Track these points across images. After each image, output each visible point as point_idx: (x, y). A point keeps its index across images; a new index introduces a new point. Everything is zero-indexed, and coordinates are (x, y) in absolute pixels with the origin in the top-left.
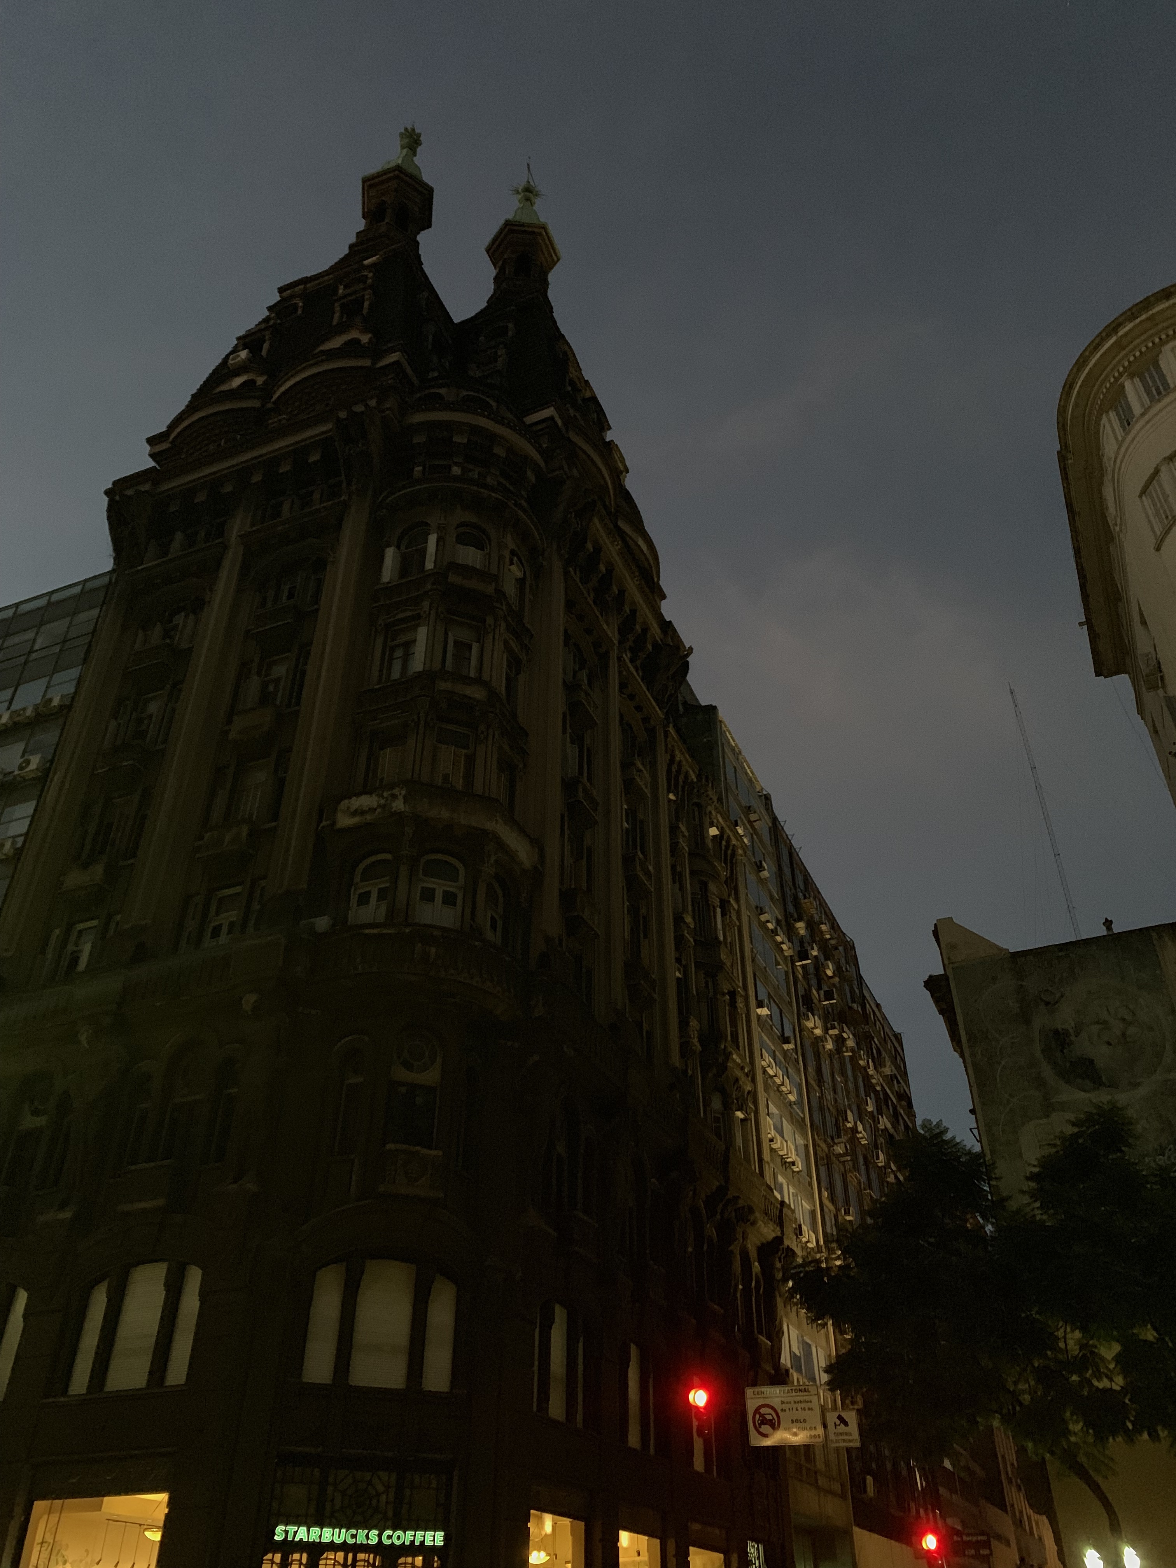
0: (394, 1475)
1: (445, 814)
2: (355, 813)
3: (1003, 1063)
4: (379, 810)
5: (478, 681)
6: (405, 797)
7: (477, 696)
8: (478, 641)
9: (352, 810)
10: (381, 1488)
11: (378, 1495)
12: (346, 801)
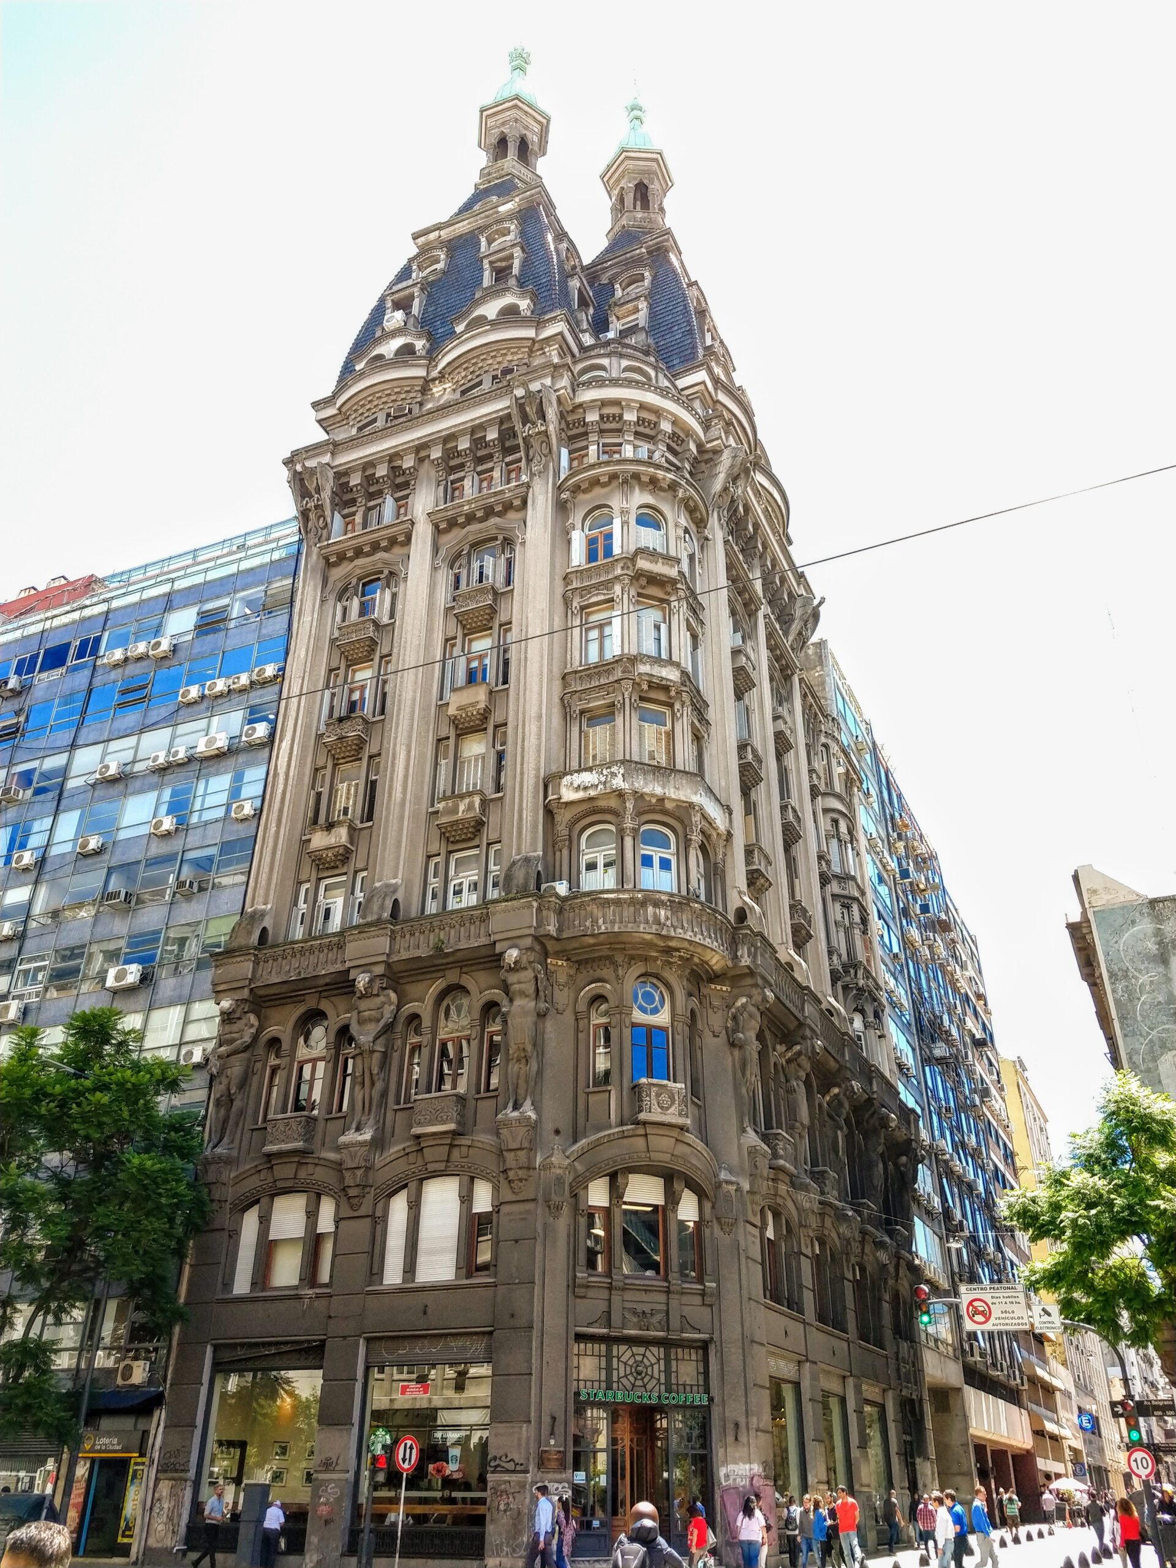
0: (662, 1350)
1: (659, 791)
2: (578, 788)
3: (1142, 999)
4: (600, 786)
5: (670, 662)
6: (623, 775)
7: (671, 677)
8: (665, 622)
9: (576, 785)
10: (653, 1360)
11: (652, 1365)
12: (569, 777)
